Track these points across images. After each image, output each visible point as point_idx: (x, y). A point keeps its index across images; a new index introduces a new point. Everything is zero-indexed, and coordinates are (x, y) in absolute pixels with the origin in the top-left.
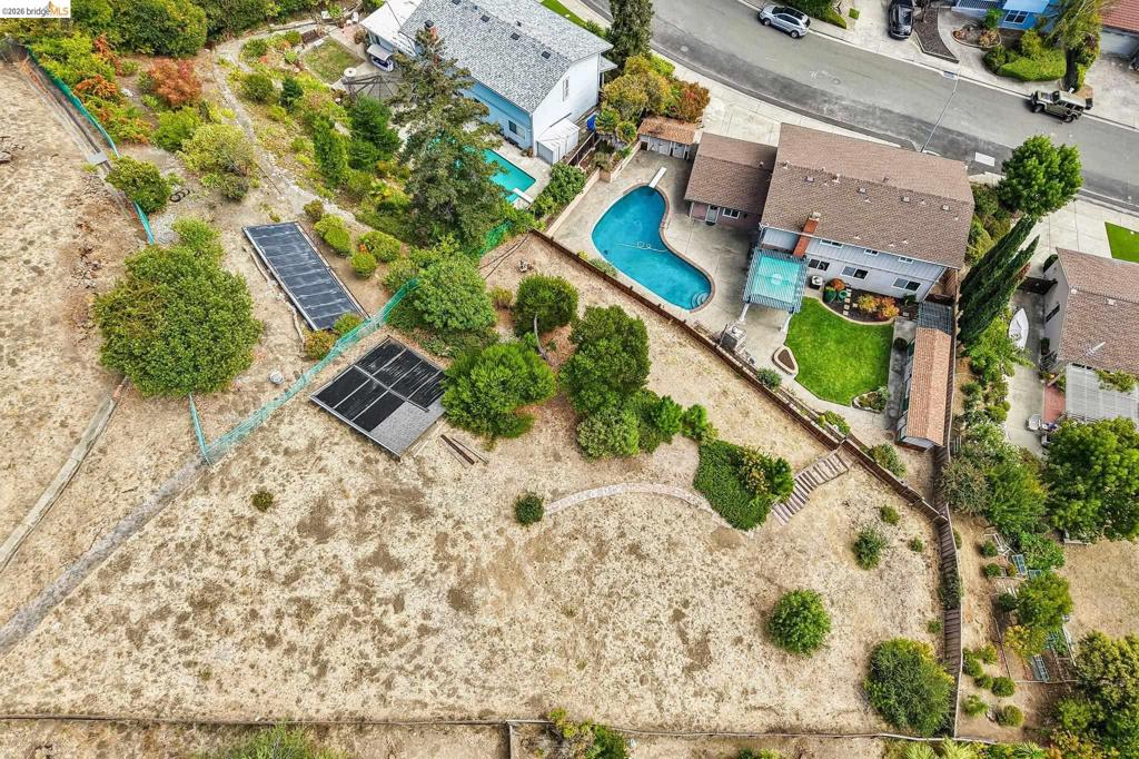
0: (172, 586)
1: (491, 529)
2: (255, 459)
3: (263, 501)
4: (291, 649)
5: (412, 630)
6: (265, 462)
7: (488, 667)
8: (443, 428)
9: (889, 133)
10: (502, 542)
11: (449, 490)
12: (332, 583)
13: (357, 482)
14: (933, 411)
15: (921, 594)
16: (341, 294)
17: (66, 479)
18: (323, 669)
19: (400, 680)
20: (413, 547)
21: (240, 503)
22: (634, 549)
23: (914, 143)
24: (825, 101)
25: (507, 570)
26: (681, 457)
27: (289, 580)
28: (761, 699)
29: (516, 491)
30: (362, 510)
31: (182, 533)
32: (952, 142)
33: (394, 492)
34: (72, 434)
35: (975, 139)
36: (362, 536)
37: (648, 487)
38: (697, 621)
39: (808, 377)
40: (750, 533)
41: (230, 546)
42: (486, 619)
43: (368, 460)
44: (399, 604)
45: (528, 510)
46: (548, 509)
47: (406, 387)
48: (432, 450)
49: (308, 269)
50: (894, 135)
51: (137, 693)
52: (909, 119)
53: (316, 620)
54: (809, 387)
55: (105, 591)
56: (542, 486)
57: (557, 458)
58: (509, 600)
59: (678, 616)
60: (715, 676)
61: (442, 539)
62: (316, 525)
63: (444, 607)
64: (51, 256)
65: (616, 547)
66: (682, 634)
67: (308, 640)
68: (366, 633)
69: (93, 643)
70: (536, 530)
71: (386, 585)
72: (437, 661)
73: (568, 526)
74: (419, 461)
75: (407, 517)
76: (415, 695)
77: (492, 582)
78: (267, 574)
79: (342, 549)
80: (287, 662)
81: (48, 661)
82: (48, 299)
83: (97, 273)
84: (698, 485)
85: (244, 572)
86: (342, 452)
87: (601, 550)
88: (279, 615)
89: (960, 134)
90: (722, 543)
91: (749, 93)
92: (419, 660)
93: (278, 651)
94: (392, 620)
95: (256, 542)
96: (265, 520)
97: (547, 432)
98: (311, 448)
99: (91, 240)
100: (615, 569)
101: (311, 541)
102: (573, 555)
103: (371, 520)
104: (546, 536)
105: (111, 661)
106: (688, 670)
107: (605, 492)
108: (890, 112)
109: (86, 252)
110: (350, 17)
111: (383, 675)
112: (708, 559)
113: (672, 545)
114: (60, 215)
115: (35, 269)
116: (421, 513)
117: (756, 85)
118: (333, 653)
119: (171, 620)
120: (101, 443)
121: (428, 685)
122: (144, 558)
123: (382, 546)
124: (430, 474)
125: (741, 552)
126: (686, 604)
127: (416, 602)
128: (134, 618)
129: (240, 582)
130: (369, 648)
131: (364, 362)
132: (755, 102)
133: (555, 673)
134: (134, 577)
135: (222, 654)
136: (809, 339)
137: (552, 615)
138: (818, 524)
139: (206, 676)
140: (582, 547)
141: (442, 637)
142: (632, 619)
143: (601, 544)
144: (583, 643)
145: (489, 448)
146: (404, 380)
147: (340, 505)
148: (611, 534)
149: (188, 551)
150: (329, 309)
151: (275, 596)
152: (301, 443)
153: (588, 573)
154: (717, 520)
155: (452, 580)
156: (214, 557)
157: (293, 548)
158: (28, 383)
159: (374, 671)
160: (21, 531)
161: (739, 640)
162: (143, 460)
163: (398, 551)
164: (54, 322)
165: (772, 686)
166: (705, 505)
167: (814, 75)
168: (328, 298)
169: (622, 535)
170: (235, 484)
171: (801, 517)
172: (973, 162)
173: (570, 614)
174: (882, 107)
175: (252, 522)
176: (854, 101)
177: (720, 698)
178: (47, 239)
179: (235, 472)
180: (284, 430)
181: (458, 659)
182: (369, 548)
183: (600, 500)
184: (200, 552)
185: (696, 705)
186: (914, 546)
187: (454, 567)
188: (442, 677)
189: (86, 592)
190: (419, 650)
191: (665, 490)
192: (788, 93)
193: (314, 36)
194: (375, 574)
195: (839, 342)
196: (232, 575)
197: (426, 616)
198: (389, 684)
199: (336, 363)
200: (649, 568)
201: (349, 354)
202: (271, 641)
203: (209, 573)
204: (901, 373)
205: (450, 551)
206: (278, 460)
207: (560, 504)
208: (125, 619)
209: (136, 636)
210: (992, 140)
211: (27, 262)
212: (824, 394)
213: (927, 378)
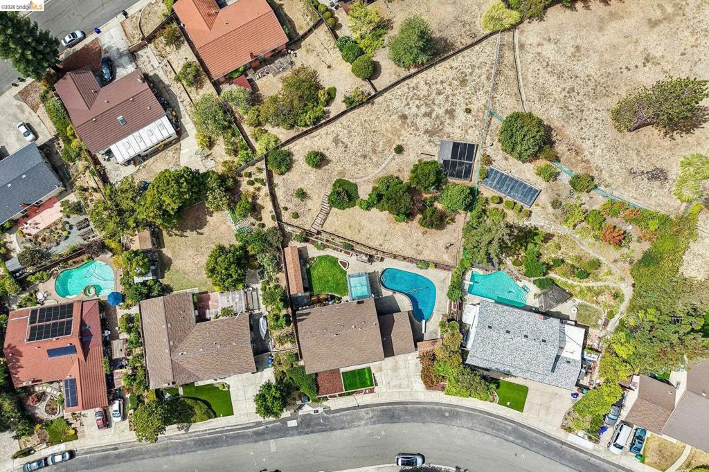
0: (474, 80)
1: (406, 139)
2: (478, 120)
3: (468, 111)
4: (436, 83)
5: (411, 103)
6: (475, 121)
7: (388, 106)
8: (436, 159)
9: (338, 414)
10: (401, 138)
11: (423, 142)
12: (437, 102)
13: (448, 129)
14: (291, 259)
15: (279, 193)
16: (495, 187)
17: (521, 91)
18: (426, 83)
19: (407, 91)
20: (424, 123)
21: (474, 107)
22: (365, 157)
23: (326, 415)
24: (372, 418)
25: (396, 133)
26: (364, 192)
27: (448, 97)
28: (317, 138)
29: (405, 153)
30: (442, 123)
31: (481, 92)
32: (308, 426)
33: (437, 132)
34: (529, 101)
35: (300, 434)
36: (437, 117)
37: (370, 177)
38: (341, 148)
39: (334, 261)
40: (335, 180)
41: (468, 96)
42: (395, 117)
43: (449, 137)
44: (417, 106)
45: (399, 150)
46: (394, 153)
47: (454, 164)
48: (435, 151)
49: (511, 189)
50: (335, 415)
51: (463, 57)
52: (332, 429)
53: (435, 92)
54: (332, 257)
55: (488, 70)
56: (399, 158)
57: (399, 171)
58: (392, 126)
59: (346, 147)
60: (331, 138)
61: (417, 129)
62: (451, 113)
63: (407, 113)
64: (584, 146)
65: (370, 155)
66: (343, 143)
67: (434, 87)
68: (421, 96)
69: (481, 59)
70: (394, 146)
71: (424, 109)
72: (401, 99)
73: (386, 152)
74: (436, 145)
75: (429, 129)
76: (402, 89)
77: (398, 127)
78: (454, 95)
79: (441, 111)
80: (435, 80)
81: (487, 51)
82: (571, 131)
83: (567, 149)
84: (355, 186)
85: (460, 93)
86: (458, 136)
87: (374, 151)
88: (445, 88)
89: (307, 433)
90: (342, 173)
91: (407, 403)
92: (405, 97)
93: (439, 82)
94: (417, 102)
95: (462, 100)
96: (464, 107)
97: (406, 177)
98: (467, 131)
99: (579, 158)
100: (368, 149)
101: (449, 108)
102: (381, 146)
103: (438, 122)
104: (391, 146)
105: (474, 58)
106: (338, 135)
107: (381, 168)
108: (341, 429)
109: (577, 154)
110: (598, 345)
111: (411, 89)
112: (344, 166)
113: (355, 164)
114: (596, 161)
115: (584, 139)
116: (427, 132)
117: (406, 410)
118: (426, 88)
119: (468, 74)
120: (521, 102)
121: (400, 93)
122: (485, 82)
123: (431, 118)
124: (431, 143)
125: (336, 173)
126: (345, 151)
127: (414, 109)
128: (476, 69)
129: (459, 90)
130: (419, 93)
131: (471, 165)
132: (403, 399)
133: (371, 115)
134: (484, 77)
135: (451, 74)
136: (339, 277)
137: (379, 129)
138: (317, 196)
139: (451, 68)
140: (379, 149)
141: (403, 105)
142: (357, 140)
143: (375, 153)
144: (368, 126)
145: (420, 161)
146: (456, 167)
147: (448, 121)
148: (373, 157)
149: (476, 90)
150: (494, 178)
151: (448, 91)
152: (470, 131)
153: (374, 144)
154: (346, 178)
155: (408, 121)
156: (470, 92)
157: (452, 104)
158: (552, 106)
159: (414, 89)
160: (520, 74)
161: (328, 150)
162: (506, 103)
163: (426, 119)
164: (563, 126)
165: (315, 143)
166: (351, 181)
167: (383, 433)
168: (498, 183)
169: (370, 158)
170: (478, 111)
171: (322, 195)
172: (297, 419)
173: (374, 131)
174: (345, 430)
175: (467, 105)
176: (359, 426)
177: (327, 134)
178: (591, 151)
179: (480, 114)
180: (477, 132)
181: (396, 103)
182: (434, 116)
183: (380, 165)
184: (473, 91)
185: (333, 129)
186: (286, 209)
187: (410, 124)
188: (397, 97)
189: (492, 68)
190: (406, 99)
191: (364, 179)
192: (391, 413)
193: (606, 324)
194: (428, 110)
195: (328, 281)
196: (462, 91)
197: (409, 108)
198: (409, 88)
199: (478, 161)
200: (359, 154)
201: (477, 166)
202: (442, 82)
203: (468, 88)
204: (303, 279)
205: (413, 128)
206: (472, 123)
207: (391, 156)
208: (478, 68)
209: (473, 67)
210: (291, 438)
211: (589, 140)
212: (326, 257)
213: (295, 271)
